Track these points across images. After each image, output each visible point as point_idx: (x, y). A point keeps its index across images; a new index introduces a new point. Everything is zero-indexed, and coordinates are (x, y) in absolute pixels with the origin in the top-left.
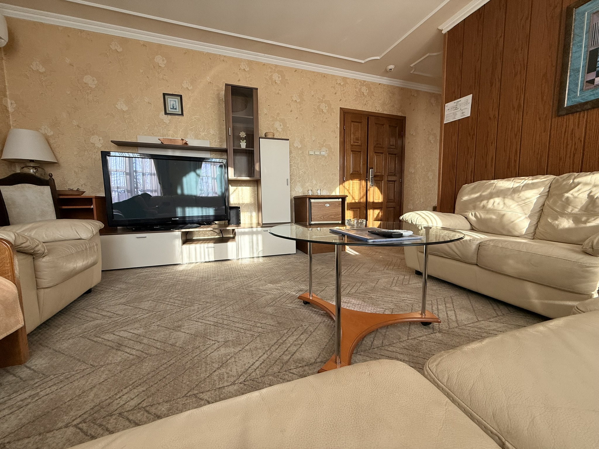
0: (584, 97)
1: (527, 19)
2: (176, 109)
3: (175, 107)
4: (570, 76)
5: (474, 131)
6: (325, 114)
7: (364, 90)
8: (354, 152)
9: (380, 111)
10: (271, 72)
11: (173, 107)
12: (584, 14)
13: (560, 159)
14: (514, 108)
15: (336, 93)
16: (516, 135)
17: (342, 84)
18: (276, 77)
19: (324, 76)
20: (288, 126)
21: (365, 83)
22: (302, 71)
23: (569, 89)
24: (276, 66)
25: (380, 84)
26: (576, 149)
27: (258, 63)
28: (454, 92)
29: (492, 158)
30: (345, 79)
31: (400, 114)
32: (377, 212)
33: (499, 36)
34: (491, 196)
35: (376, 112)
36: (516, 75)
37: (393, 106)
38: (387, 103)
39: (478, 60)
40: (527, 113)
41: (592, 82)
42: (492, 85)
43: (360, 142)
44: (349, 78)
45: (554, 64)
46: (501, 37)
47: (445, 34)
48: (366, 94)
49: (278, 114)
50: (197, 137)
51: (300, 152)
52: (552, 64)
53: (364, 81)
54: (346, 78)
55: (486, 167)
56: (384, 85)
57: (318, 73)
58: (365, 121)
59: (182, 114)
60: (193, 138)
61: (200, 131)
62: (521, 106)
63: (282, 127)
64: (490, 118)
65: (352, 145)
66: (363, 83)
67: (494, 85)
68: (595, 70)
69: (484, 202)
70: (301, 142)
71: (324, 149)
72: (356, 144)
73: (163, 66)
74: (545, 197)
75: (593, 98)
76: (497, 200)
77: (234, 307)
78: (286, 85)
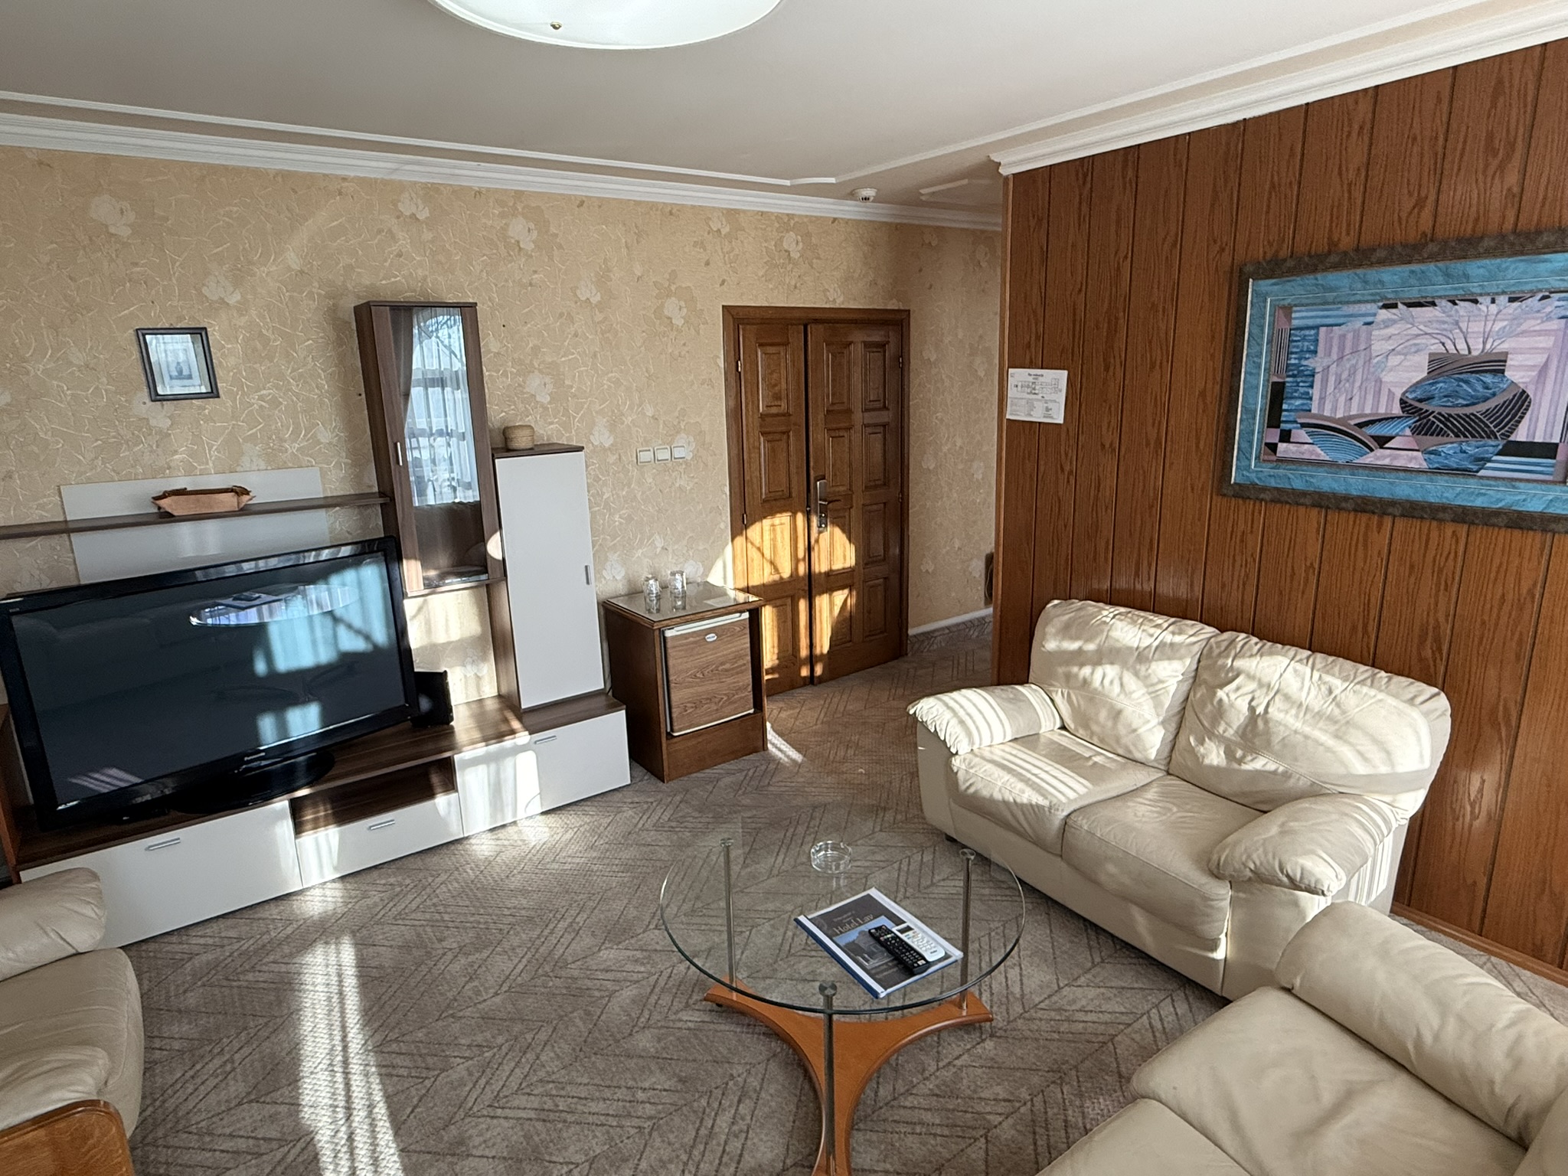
0: (1260, 475)
1: (1174, 245)
2: (190, 377)
3: (186, 372)
4: (1241, 420)
5: (1071, 463)
6: (679, 331)
7: (791, 242)
8: (770, 437)
9: (838, 301)
10: (502, 215)
11: (180, 372)
12: (1265, 301)
13: (1223, 586)
14: (1148, 444)
15: (707, 264)
16: (1151, 507)
17: (724, 232)
18: (518, 229)
19: (671, 213)
20: (567, 382)
21: (792, 223)
22: (602, 202)
23: (1239, 448)
24: (519, 195)
25: (835, 219)
26: (1247, 575)
27: (459, 192)
28: (1029, 346)
29: (1107, 543)
30: (731, 214)
31: (892, 305)
32: (840, 596)
33: (1122, 255)
34: (1098, 659)
35: (827, 306)
36: (1153, 367)
37: (874, 283)
38: (856, 275)
39: (1080, 290)
40: (1172, 464)
41: (1273, 447)
42: (1107, 369)
43: (784, 404)
44: (744, 212)
45: (1219, 379)
46: (1126, 257)
47: (1006, 178)
48: (795, 255)
49: (536, 350)
50: (274, 460)
51: (612, 458)
52: (1214, 379)
53: (788, 215)
54: (737, 211)
55: (1095, 559)
56: (847, 221)
57: (653, 206)
58: (797, 340)
59: (214, 393)
60: (263, 466)
61: (282, 440)
62: (1161, 443)
63: (550, 387)
64: (1103, 446)
65: (763, 417)
66: (787, 222)
67: (1112, 368)
68: (1278, 427)
69: (1086, 671)
70: (612, 427)
71: (682, 439)
72: (774, 410)
73: (125, 232)
74: (1191, 681)
75: (1273, 483)
76: (1111, 671)
77: (558, 1051)
78: (556, 252)
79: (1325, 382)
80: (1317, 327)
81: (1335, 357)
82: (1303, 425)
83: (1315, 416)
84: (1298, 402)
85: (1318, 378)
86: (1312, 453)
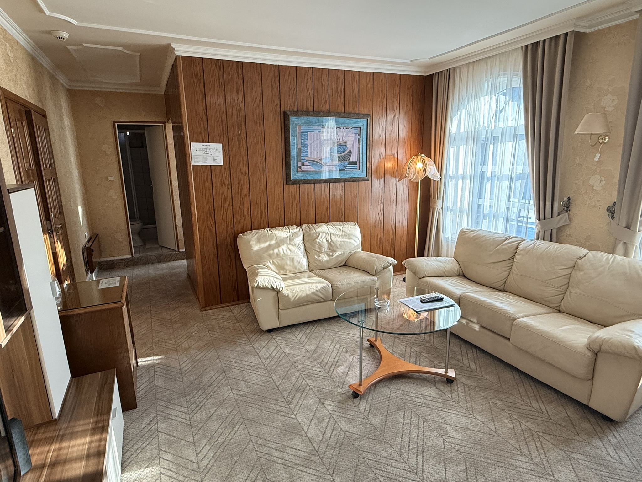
0: (299, 176)
1: (260, 100)
4: (291, 160)
5: (228, 181)
7: (9, 50)
12: (294, 123)
16: (263, 192)
21: (7, 36)
23: (292, 169)
28: (201, 133)
31: (40, 105)
34: (278, 245)
40: (269, 177)
41: (300, 168)
45: (281, 147)
46: (242, 102)
47: (178, 57)
52: (279, 147)
55: (243, 216)
62: (264, 170)
64: (242, 173)
66: (5, 35)
68: (301, 161)
75: (302, 178)
76: (284, 247)
79: (311, 148)
80: (307, 132)
81: (312, 141)
82: (307, 161)
83: (310, 158)
84: (305, 154)
85: (309, 146)
86: (310, 168)
